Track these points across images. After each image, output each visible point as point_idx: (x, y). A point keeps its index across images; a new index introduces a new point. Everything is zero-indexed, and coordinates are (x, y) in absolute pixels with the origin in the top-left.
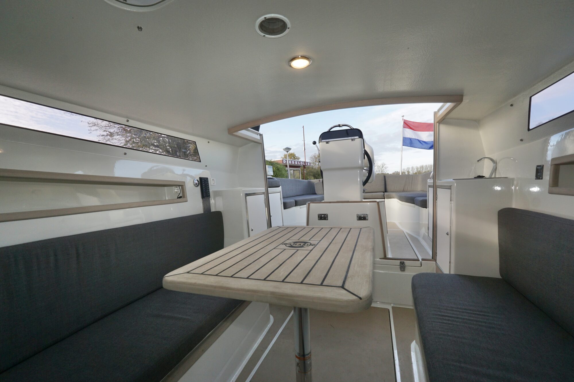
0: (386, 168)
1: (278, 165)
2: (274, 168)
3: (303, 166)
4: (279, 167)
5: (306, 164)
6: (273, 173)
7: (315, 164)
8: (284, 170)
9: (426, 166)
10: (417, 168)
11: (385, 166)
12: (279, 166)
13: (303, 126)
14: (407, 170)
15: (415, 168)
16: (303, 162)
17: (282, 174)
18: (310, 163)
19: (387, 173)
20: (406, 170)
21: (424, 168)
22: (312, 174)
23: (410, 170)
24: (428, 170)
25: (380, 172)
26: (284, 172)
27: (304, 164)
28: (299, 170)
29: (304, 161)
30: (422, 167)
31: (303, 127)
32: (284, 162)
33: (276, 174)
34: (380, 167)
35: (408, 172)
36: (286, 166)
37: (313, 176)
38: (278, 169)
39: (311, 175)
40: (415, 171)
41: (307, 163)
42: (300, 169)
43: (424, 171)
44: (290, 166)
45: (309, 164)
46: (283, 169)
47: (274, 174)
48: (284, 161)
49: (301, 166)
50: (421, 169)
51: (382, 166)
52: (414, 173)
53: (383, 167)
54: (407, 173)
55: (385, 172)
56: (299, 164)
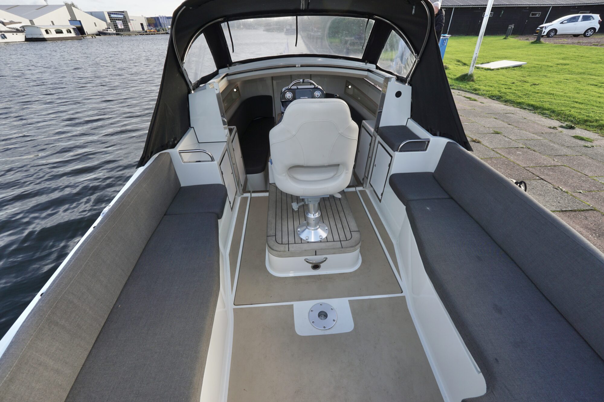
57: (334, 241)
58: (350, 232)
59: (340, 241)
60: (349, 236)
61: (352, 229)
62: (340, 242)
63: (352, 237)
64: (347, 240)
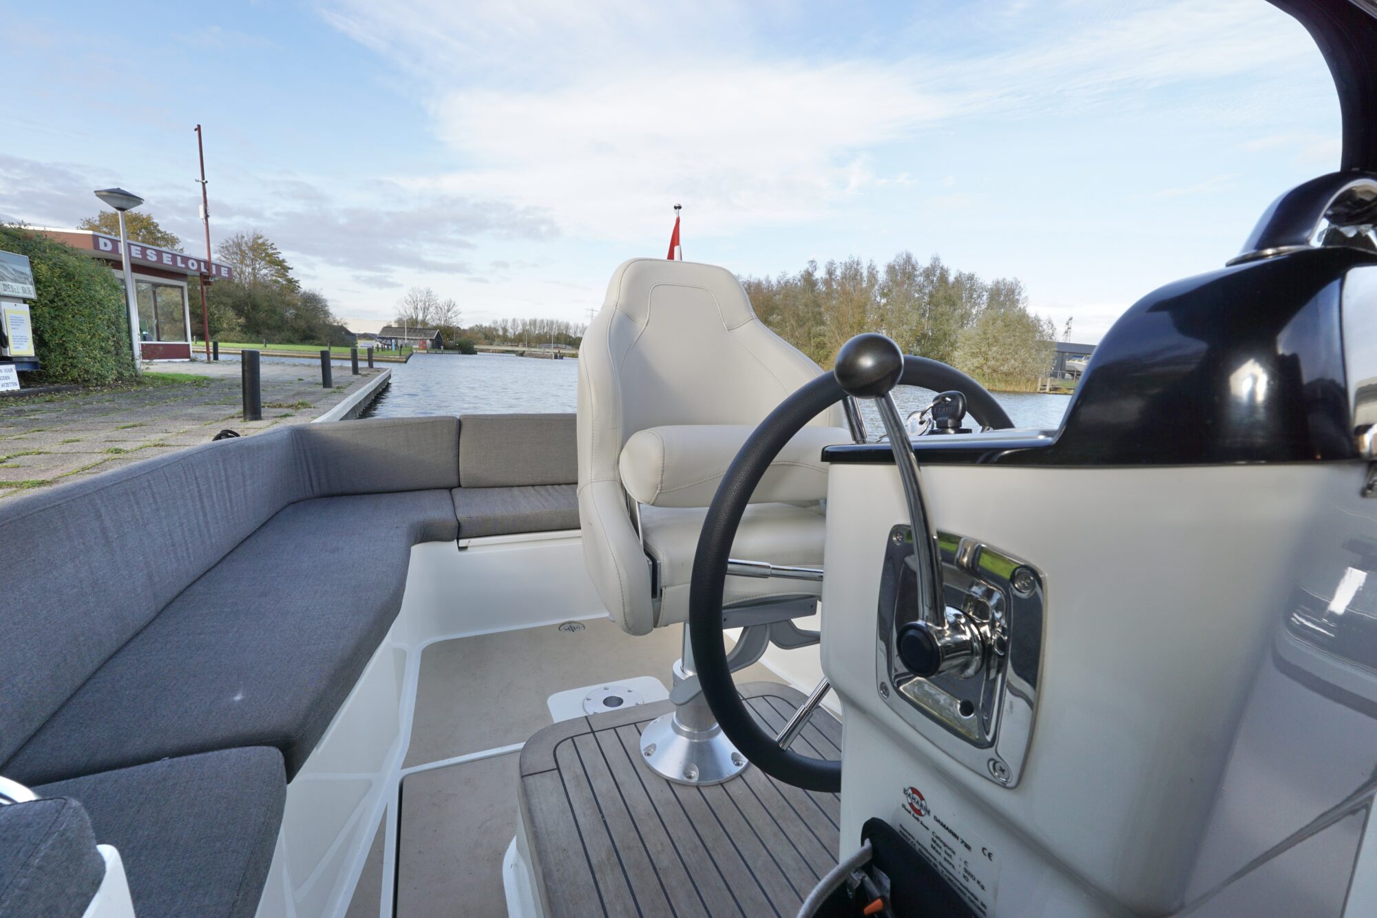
0: (457, 314)
1: (64, 257)
2: (44, 268)
3: (198, 274)
4: (70, 264)
5: (214, 272)
6: (37, 289)
7: (239, 270)
8: (106, 281)
9: (542, 321)
10: (524, 324)
11: (455, 309)
12: (72, 262)
14: (503, 326)
15: (519, 322)
16: (199, 261)
17: (92, 298)
18: (230, 270)
19: (459, 326)
20: (499, 324)
22: (230, 301)
23: (509, 325)
24: (545, 330)
25: (442, 322)
26: (101, 292)
27: (203, 270)
28: (182, 288)
29: (206, 258)
30: (534, 323)
31: (199, 129)
32: (102, 247)
33: (57, 295)
34: (441, 309)
35: (505, 330)
36: (118, 265)
37: (233, 307)
38: (69, 277)
39: (225, 305)
40: (519, 329)
41: (218, 267)
42: (184, 284)
43: (537, 332)
44: (136, 268)
45: (224, 273)
46: (99, 279)
47: (40, 295)
48: (102, 241)
49: (189, 273)
50: (532, 327)
51: (446, 308)
52: (517, 333)
53: (448, 311)
54: (501, 333)
55: (455, 324)
56: (180, 264)
57: (614, 728)
58: (558, 768)
59: (593, 732)
60: (566, 753)
61: (550, 781)
62: (594, 730)
63: (555, 751)
64: (570, 739)
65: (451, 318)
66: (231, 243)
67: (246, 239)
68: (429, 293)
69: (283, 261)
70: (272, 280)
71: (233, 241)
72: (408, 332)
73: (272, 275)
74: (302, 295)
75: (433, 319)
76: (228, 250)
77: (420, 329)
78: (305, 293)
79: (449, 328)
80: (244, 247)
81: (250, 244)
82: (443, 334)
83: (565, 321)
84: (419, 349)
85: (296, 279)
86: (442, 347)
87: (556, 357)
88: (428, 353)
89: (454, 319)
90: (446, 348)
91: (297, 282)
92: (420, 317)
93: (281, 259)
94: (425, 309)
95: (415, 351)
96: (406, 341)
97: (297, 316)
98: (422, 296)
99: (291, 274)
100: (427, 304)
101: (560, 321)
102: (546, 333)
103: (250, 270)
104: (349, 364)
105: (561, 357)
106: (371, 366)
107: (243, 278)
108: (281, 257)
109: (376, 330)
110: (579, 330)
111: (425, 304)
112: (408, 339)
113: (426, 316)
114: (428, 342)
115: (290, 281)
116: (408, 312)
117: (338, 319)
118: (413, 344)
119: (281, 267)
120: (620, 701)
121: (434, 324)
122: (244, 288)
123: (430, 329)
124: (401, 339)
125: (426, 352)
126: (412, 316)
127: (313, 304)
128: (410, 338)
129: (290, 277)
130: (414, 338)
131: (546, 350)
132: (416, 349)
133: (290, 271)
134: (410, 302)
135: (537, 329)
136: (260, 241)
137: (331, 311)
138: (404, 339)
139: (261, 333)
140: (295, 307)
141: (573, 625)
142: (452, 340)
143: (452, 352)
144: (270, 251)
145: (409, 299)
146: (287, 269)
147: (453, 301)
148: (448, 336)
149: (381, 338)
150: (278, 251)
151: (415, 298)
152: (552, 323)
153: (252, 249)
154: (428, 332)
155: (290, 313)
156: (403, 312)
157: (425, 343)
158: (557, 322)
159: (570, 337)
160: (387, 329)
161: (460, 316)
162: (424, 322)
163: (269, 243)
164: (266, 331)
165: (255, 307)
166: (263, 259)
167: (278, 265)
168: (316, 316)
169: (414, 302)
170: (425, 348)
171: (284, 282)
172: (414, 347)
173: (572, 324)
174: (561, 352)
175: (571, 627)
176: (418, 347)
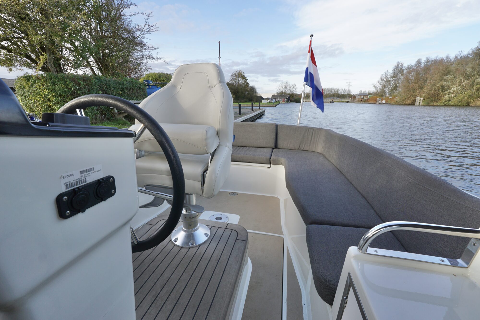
7: (235, 82)
9: (328, 89)
11: (295, 87)
13: (219, 42)
19: (296, 93)
21: (326, 91)
24: (329, 92)
25: (291, 92)
34: (291, 87)
43: (325, 93)
51: (293, 87)
65: (294, 90)
66: (233, 74)
67: (237, 72)
68: (287, 82)
69: (246, 77)
70: (243, 84)
71: (234, 73)
72: (280, 96)
73: (243, 82)
74: (250, 87)
75: (288, 91)
76: (233, 76)
77: (283, 95)
78: (251, 86)
79: (293, 94)
80: (237, 75)
81: (238, 73)
82: (291, 96)
83: (337, 88)
84: (282, 102)
85: (249, 82)
86: (290, 101)
87: (331, 103)
88: (285, 103)
89: (295, 91)
90: (291, 101)
91: (249, 83)
92: (284, 91)
93: (245, 77)
94: (286, 88)
95: (281, 103)
96: (279, 100)
97: (249, 94)
98: (285, 84)
99: (248, 81)
100: (286, 86)
101: (335, 88)
102: (329, 93)
103: (238, 81)
104: (251, 107)
105: (333, 102)
106: (260, 108)
107: (236, 84)
108: (245, 76)
109: (270, 97)
110: (343, 91)
111: (285, 86)
112: (279, 99)
113: (286, 91)
114: (286, 99)
115: (247, 83)
116: (280, 90)
117: (259, 94)
118: (281, 100)
119: (245, 79)
120: (221, 219)
121: (288, 93)
122: (236, 87)
123: (287, 95)
124: (277, 99)
125: (284, 103)
126: (281, 91)
127: (253, 89)
128: (280, 98)
129: (247, 82)
130: (281, 98)
131: (327, 100)
132: (281, 102)
133: (247, 80)
134: (281, 86)
135: (326, 92)
136: (240, 72)
137: (257, 91)
138: (278, 99)
139: (239, 100)
140: (248, 91)
141: (235, 193)
142: (293, 98)
143: (293, 102)
144: (243, 75)
145: (281, 85)
146: (246, 80)
147: (295, 84)
148: (292, 97)
149: (271, 99)
150: (245, 74)
151: (282, 85)
152: (332, 89)
153: (238, 75)
154: (286, 96)
155: (246, 93)
156: (278, 90)
157: (284, 100)
158: (334, 88)
159: (339, 94)
160: (274, 96)
161: (297, 90)
162: (285, 93)
163: (243, 72)
164: (240, 99)
165: (238, 92)
166: (241, 77)
167: (244, 79)
168: (253, 94)
169: (282, 86)
170: (284, 102)
171: (246, 84)
172: (281, 101)
173: (340, 89)
174: (333, 100)
175: (233, 194)
176: (282, 101)
